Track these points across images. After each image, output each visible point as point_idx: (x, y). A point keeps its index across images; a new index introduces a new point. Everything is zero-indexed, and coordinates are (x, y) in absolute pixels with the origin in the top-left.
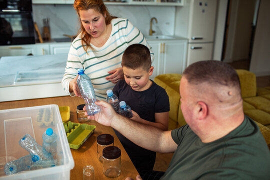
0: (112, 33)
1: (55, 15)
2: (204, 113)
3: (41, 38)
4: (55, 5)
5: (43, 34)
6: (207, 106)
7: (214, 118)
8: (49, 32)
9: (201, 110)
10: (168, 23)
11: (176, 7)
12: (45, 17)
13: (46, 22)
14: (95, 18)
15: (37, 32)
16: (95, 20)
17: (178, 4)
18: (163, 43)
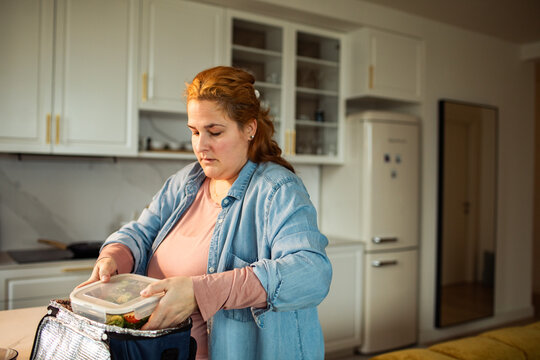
4: (19, 155)
11: (321, 167)
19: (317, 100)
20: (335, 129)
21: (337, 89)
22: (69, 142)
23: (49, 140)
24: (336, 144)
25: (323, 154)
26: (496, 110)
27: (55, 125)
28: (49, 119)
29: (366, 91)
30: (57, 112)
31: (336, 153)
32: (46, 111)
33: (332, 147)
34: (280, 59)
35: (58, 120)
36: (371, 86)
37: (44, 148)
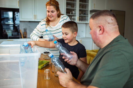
0: (60, 21)
1: (30, 27)
2: (102, 31)
3: (22, 37)
4: (30, 22)
5: (24, 35)
6: (103, 27)
7: (107, 32)
8: (26, 34)
9: (100, 30)
10: (82, 32)
11: (86, 24)
12: (25, 28)
13: (25, 30)
14: (52, 11)
15: (21, 33)
16: (52, 12)
17: (87, 22)
18: (80, 40)
19: (85, 11)
20: (88, 16)
21: (88, 9)
22: (37, 19)
23: (34, 19)
24: (88, 19)
25: (86, 21)
26: (125, 11)
27: (35, 16)
28: (34, 15)
29: (93, 9)
30: (35, 14)
31: (88, 21)
32: (34, 14)
33: (87, 20)
34: (76, 3)
35: (36, 16)
36: (94, 8)
37: (33, 20)
